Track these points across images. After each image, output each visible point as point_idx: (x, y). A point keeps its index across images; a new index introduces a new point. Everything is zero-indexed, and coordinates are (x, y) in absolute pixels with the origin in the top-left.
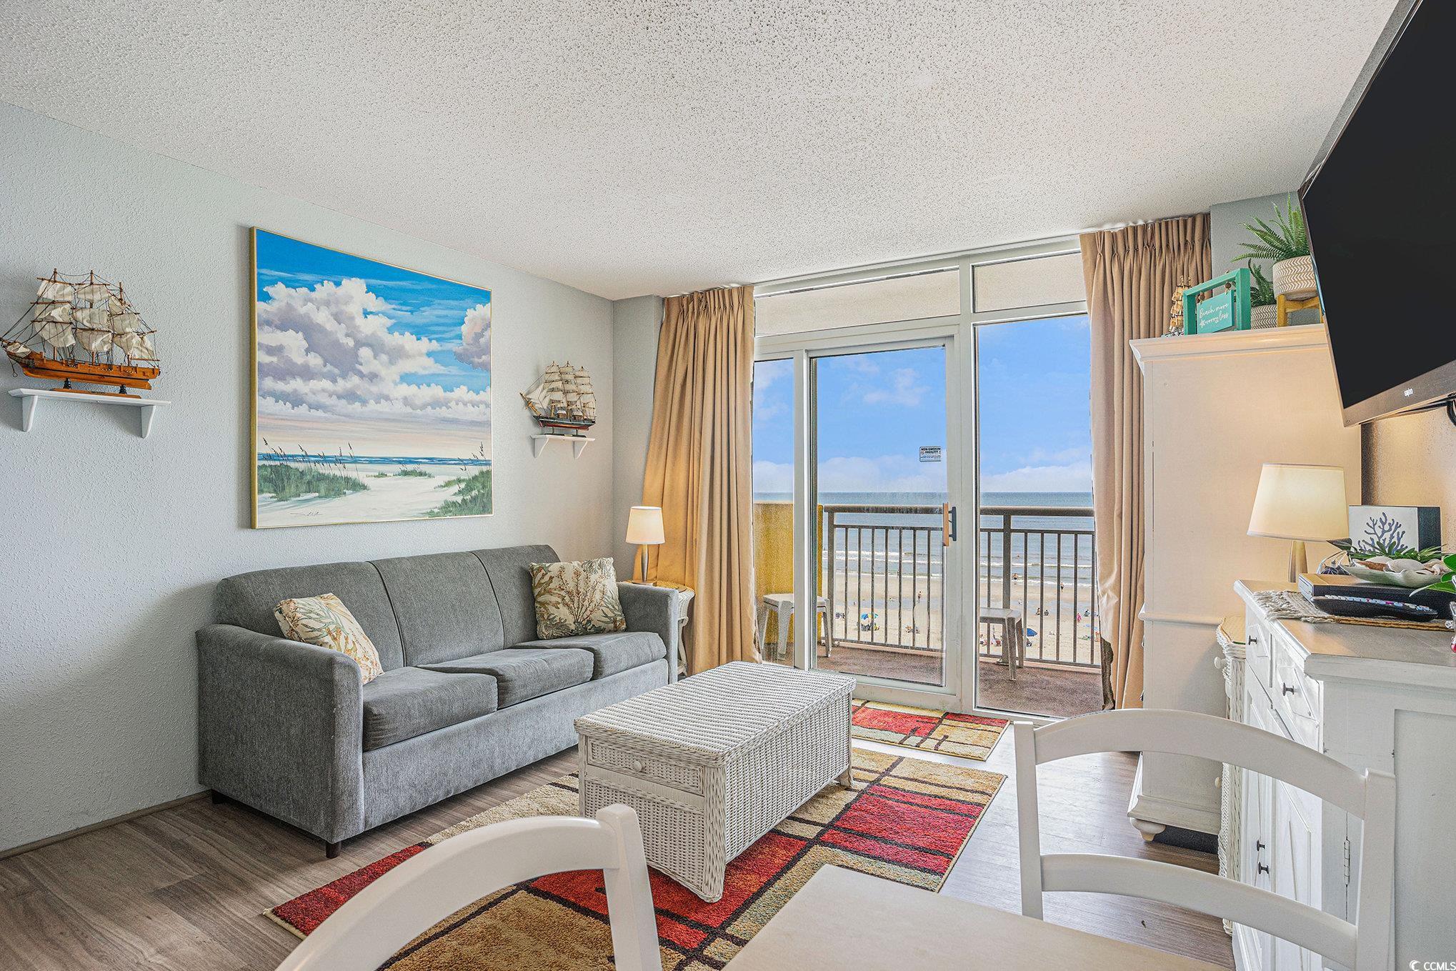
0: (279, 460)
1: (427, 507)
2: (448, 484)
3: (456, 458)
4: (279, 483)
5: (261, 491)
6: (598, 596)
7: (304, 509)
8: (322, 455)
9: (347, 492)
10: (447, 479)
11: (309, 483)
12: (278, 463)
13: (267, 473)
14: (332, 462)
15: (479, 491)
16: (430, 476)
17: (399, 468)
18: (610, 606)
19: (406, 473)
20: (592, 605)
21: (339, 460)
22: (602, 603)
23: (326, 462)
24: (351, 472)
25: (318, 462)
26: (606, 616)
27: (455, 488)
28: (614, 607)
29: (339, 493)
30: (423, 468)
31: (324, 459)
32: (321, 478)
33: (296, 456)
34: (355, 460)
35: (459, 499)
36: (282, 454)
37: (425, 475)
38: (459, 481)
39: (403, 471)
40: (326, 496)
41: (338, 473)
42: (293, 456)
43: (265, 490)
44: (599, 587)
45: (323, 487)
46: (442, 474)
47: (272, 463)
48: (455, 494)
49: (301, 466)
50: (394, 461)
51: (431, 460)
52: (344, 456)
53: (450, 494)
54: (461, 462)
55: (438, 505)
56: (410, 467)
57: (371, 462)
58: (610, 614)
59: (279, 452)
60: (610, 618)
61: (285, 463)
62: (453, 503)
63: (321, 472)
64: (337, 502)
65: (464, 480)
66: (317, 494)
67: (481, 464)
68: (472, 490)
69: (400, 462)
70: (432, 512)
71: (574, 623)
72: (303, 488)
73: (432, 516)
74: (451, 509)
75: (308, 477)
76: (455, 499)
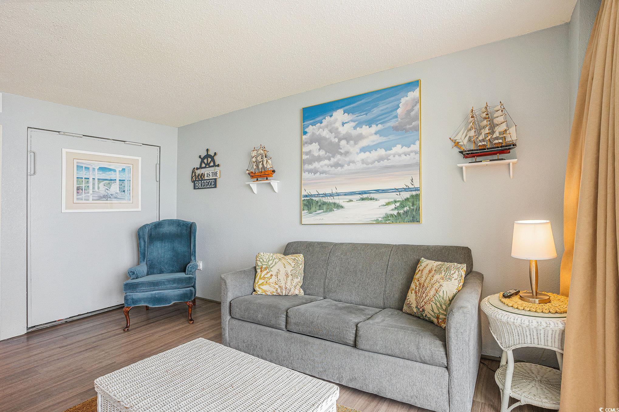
0: (309, 197)
1: (375, 217)
2: (388, 204)
3: (393, 188)
4: (309, 206)
5: (303, 210)
6: (432, 292)
7: (318, 217)
8: (324, 193)
9: (335, 209)
10: (387, 201)
11: (320, 206)
12: (309, 198)
13: (305, 202)
14: (328, 196)
15: (409, 208)
16: (376, 200)
17: (359, 197)
18: (438, 304)
19: (363, 199)
20: (427, 298)
21: (331, 195)
22: (433, 299)
23: (326, 196)
24: (337, 200)
25: (323, 197)
26: (433, 311)
27: (393, 206)
28: (441, 306)
29: (331, 210)
30: (372, 196)
31: (325, 195)
32: (324, 203)
33: (315, 195)
34: (338, 195)
35: (395, 213)
36: (310, 194)
37: (374, 199)
38: (395, 202)
39: (361, 198)
40: (326, 212)
41: (331, 201)
42: (314, 195)
43: (305, 209)
44: (436, 286)
45: (325, 207)
46: (383, 199)
47: (307, 198)
48: (392, 210)
49: (317, 199)
50: (356, 193)
51: (377, 191)
52: (334, 193)
53: (390, 210)
54: (397, 190)
55: (382, 216)
56: (365, 196)
57: (345, 195)
58: (436, 311)
59: (309, 193)
60: (435, 313)
61: (311, 198)
62: (391, 215)
63: (324, 201)
64: (330, 214)
65: (398, 201)
66: (323, 211)
67: (411, 191)
68: (404, 207)
69: (360, 194)
70: (377, 220)
71: (416, 307)
72: (318, 208)
73: (378, 222)
74: (390, 218)
75: (319, 204)
76: (392, 212)
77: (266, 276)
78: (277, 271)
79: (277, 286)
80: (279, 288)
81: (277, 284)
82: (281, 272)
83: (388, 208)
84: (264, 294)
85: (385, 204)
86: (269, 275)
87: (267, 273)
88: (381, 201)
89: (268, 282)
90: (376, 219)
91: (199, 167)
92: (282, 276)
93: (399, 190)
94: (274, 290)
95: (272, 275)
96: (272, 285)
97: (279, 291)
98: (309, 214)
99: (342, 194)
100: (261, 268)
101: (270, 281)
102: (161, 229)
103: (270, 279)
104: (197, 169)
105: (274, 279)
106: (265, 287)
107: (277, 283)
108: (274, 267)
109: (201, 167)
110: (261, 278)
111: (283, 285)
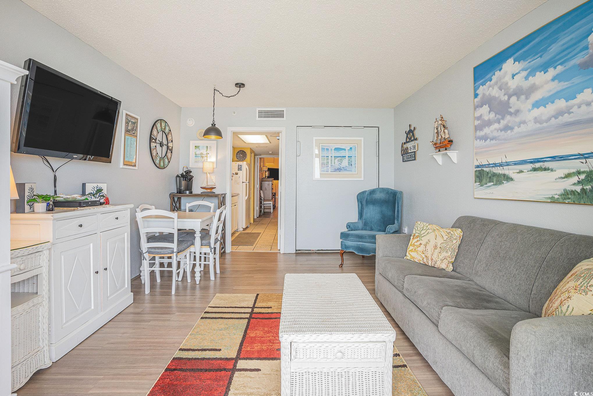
0: (481, 167)
1: (550, 194)
2: (568, 176)
3: (576, 153)
4: (481, 177)
7: (488, 191)
8: (494, 163)
9: (504, 182)
10: (567, 171)
11: (490, 177)
12: (480, 169)
13: (477, 173)
14: (498, 166)
16: (552, 170)
17: (530, 166)
19: (535, 170)
21: (501, 165)
23: (496, 166)
24: (505, 171)
25: (493, 167)
27: (575, 179)
29: (501, 183)
30: (547, 165)
31: (495, 165)
32: (494, 175)
34: (508, 164)
35: (578, 188)
36: (482, 164)
37: (548, 169)
38: (579, 173)
39: (533, 168)
40: (496, 185)
41: (501, 172)
43: (477, 181)
45: (495, 179)
46: (561, 169)
48: (574, 184)
49: (487, 169)
51: (554, 158)
52: (503, 162)
53: (570, 184)
55: (559, 192)
56: (538, 165)
57: (515, 164)
59: (481, 164)
62: (572, 191)
63: (494, 172)
64: (499, 188)
65: (583, 172)
66: (492, 183)
68: (591, 181)
69: (531, 162)
70: (553, 197)
72: (488, 180)
73: (553, 201)
74: (570, 196)
75: (490, 175)
76: (574, 188)
77: (416, 244)
78: (427, 241)
79: (423, 255)
80: (425, 258)
81: (424, 254)
82: (430, 243)
83: (567, 181)
84: (412, 260)
85: (563, 176)
86: (418, 243)
87: (418, 241)
88: (558, 171)
89: (417, 249)
90: (551, 196)
91: (405, 142)
92: (430, 247)
93: (586, 156)
94: (421, 259)
95: (421, 244)
96: (420, 253)
97: (425, 260)
98: (481, 186)
99: (511, 163)
100: (414, 236)
101: (418, 249)
102: (374, 195)
103: (419, 248)
104: (405, 143)
105: (422, 248)
106: (414, 254)
107: (424, 252)
108: (424, 237)
109: (407, 142)
110: (411, 245)
111: (429, 255)
